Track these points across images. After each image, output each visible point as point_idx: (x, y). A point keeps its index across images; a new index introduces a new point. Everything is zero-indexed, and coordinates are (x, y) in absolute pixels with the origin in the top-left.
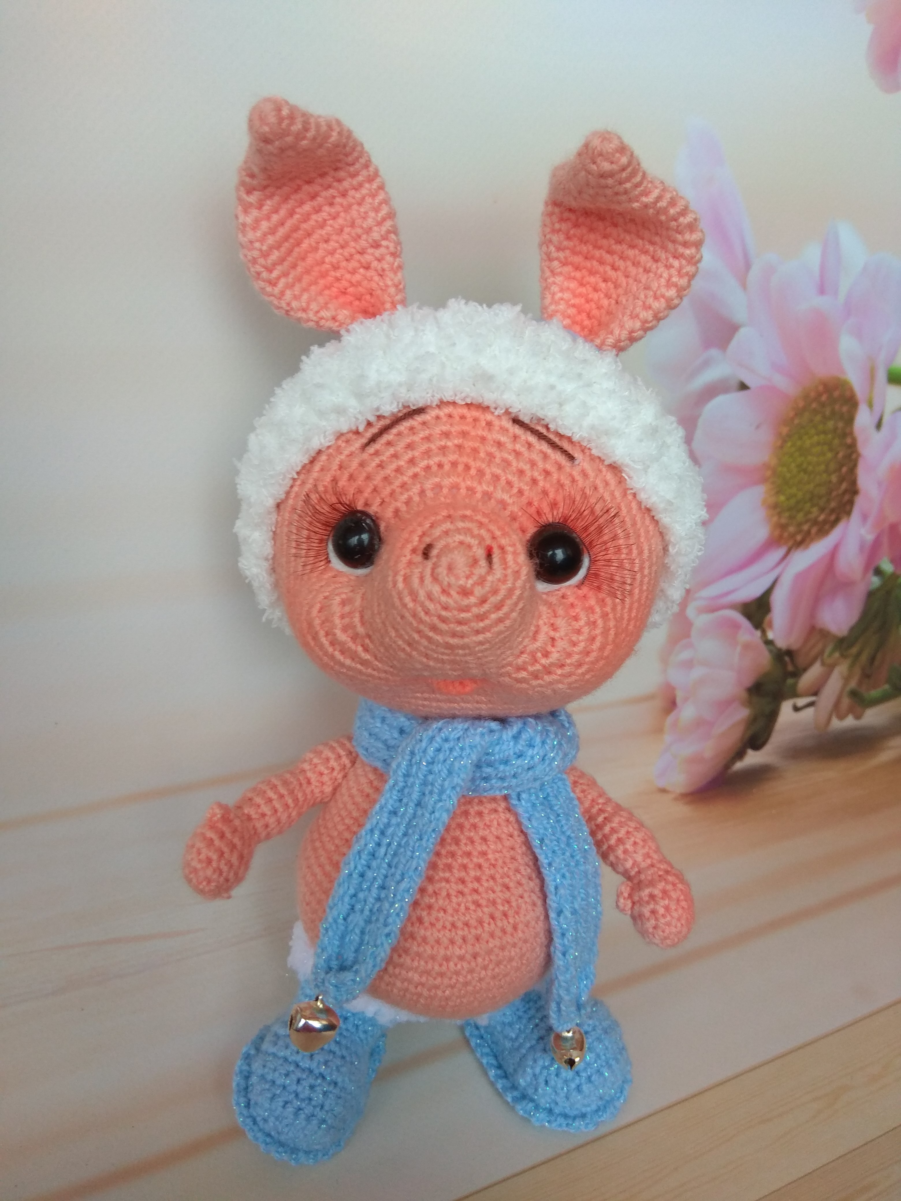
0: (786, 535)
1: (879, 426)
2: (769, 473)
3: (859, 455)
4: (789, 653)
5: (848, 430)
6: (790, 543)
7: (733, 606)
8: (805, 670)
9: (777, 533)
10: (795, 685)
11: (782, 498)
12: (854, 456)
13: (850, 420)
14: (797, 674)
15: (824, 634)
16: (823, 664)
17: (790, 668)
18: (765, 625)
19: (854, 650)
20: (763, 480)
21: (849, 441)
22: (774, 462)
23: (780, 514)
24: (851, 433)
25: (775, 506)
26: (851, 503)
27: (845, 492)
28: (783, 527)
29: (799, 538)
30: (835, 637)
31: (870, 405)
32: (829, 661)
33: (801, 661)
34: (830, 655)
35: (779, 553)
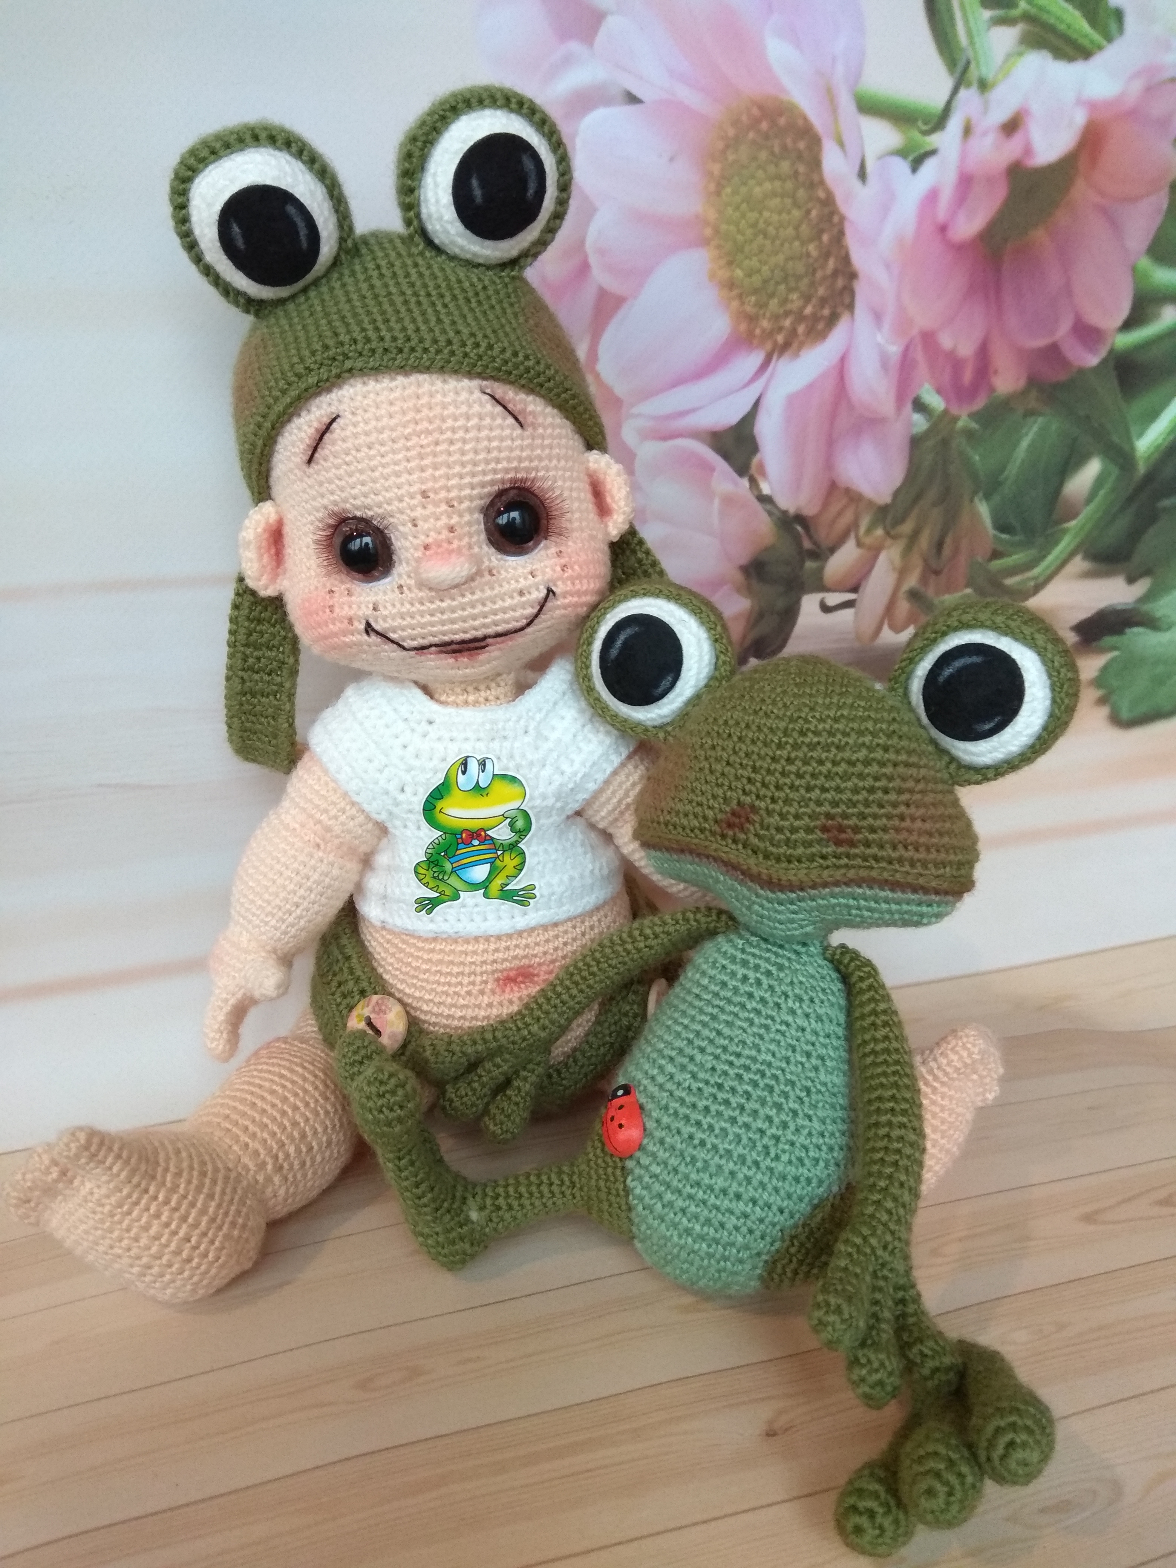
0: (758, 332)
1: (862, 175)
2: (708, 232)
3: (842, 219)
4: (800, 519)
5: (816, 178)
6: (769, 346)
7: (695, 435)
8: (832, 550)
9: (743, 327)
10: (821, 570)
11: (739, 273)
12: (836, 219)
13: (816, 163)
14: (821, 554)
15: (853, 497)
16: (859, 544)
17: (807, 544)
18: (753, 470)
19: (907, 527)
20: (704, 242)
21: (821, 194)
22: (712, 215)
23: (740, 296)
24: (822, 182)
25: (731, 285)
26: (849, 291)
27: (835, 273)
28: (752, 319)
29: (780, 338)
30: (871, 503)
31: (841, 144)
32: (868, 540)
33: (823, 535)
34: (869, 531)
35: (755, 359)
